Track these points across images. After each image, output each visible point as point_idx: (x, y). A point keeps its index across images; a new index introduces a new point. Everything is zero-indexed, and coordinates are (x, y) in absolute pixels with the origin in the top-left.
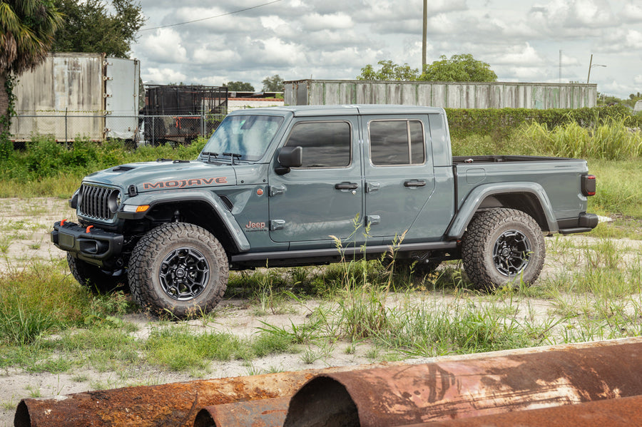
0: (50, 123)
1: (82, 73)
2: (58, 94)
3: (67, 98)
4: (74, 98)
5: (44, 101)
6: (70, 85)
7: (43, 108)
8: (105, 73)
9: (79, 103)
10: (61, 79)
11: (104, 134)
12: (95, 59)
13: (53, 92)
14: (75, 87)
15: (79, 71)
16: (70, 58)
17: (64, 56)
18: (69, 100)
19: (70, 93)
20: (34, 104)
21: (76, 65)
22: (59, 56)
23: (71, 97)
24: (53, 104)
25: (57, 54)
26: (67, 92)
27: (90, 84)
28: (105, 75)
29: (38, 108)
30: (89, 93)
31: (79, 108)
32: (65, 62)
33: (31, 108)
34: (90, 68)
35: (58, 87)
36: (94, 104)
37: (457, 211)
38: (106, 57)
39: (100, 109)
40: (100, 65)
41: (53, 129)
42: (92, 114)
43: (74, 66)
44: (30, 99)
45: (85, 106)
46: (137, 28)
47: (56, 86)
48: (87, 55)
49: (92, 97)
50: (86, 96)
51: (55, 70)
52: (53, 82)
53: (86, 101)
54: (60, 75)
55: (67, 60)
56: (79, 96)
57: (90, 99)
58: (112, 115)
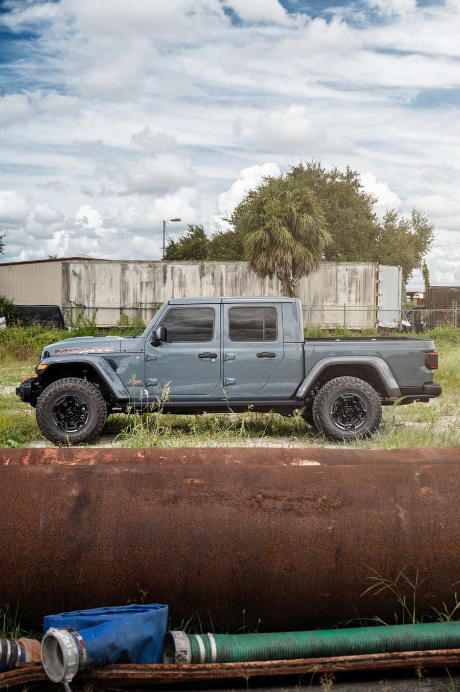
0: (334, 315)
1: (360, 277)
2: (341, 293)
3: (347, 297)
4: (353, 297)
5: (330, 299)
6: (350, 286)
7: (328, 304)
8: (377, 276)
9: (356, 300)
10: (343, 282)
11: (376, 323)
12: (370, 267)
13: (337, 292)
14: (354, 288)
15: (358, 276)
16: (350, 266)
17: (346, 265)
18: (349, 298)
19: (350, 293)
20: (323, 301)
21: (355, 271)
22: (342, 265)
23: (350, 296)
24: (336, 301)
25: (340, 263)
26: (348, 291)
27: (365, 286)
28: (378, 279)
29: (325, 303)
30: (365, 292)
31: (356, 304)
32: (347, 269)
33: (320, 304)
34: (366, 273)
35: (341, 288)
36: (368, 301)
37: (304, 377)
38: (378, 265)
39: (373, 305)
40: (374, 271)
41: (337, 320)
42: (366, 309)
43: (354, 272)
44: (320, 296)
45: (361, 303)
46: (429, 242)
47: (339, 287)
48: (364, 263)
49: (367, 295)
50: (362, 295)
51: (339, 275)
52: (337, 285)
53: (362, 298)
54: (342, 279)
55: (348, 267)
56: (356, 294)
57: (365, 297)
58: (382, 309)
